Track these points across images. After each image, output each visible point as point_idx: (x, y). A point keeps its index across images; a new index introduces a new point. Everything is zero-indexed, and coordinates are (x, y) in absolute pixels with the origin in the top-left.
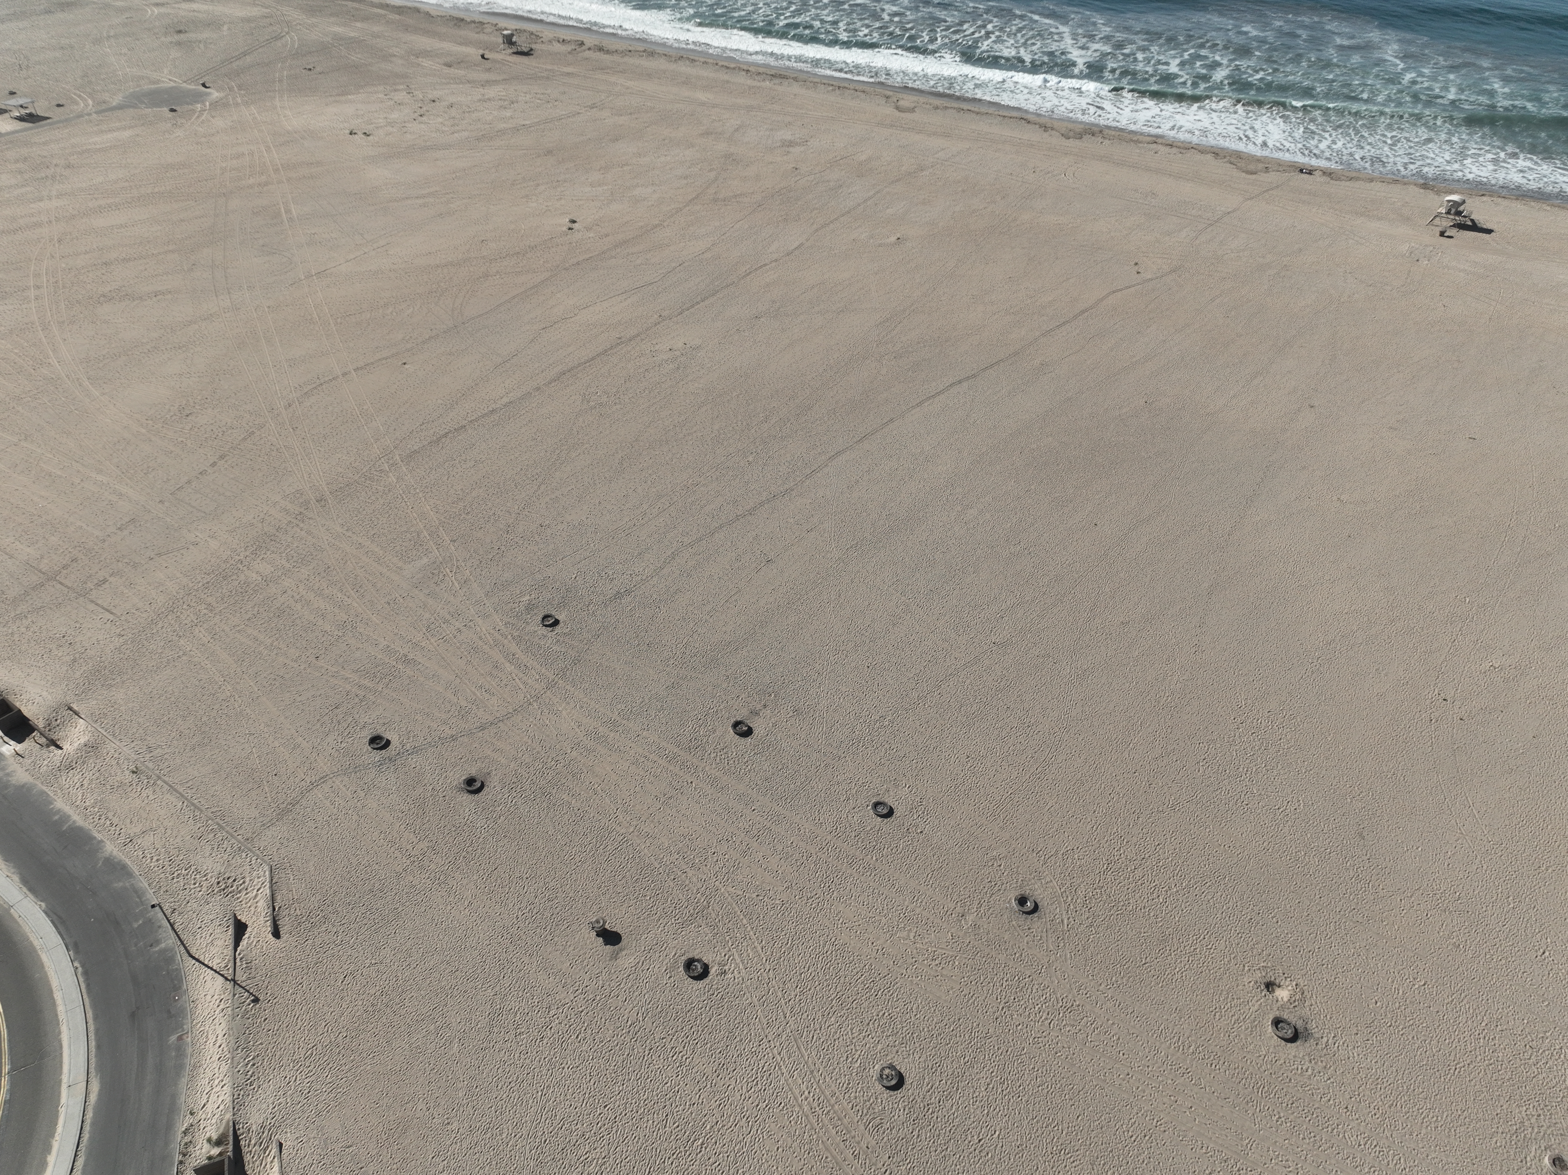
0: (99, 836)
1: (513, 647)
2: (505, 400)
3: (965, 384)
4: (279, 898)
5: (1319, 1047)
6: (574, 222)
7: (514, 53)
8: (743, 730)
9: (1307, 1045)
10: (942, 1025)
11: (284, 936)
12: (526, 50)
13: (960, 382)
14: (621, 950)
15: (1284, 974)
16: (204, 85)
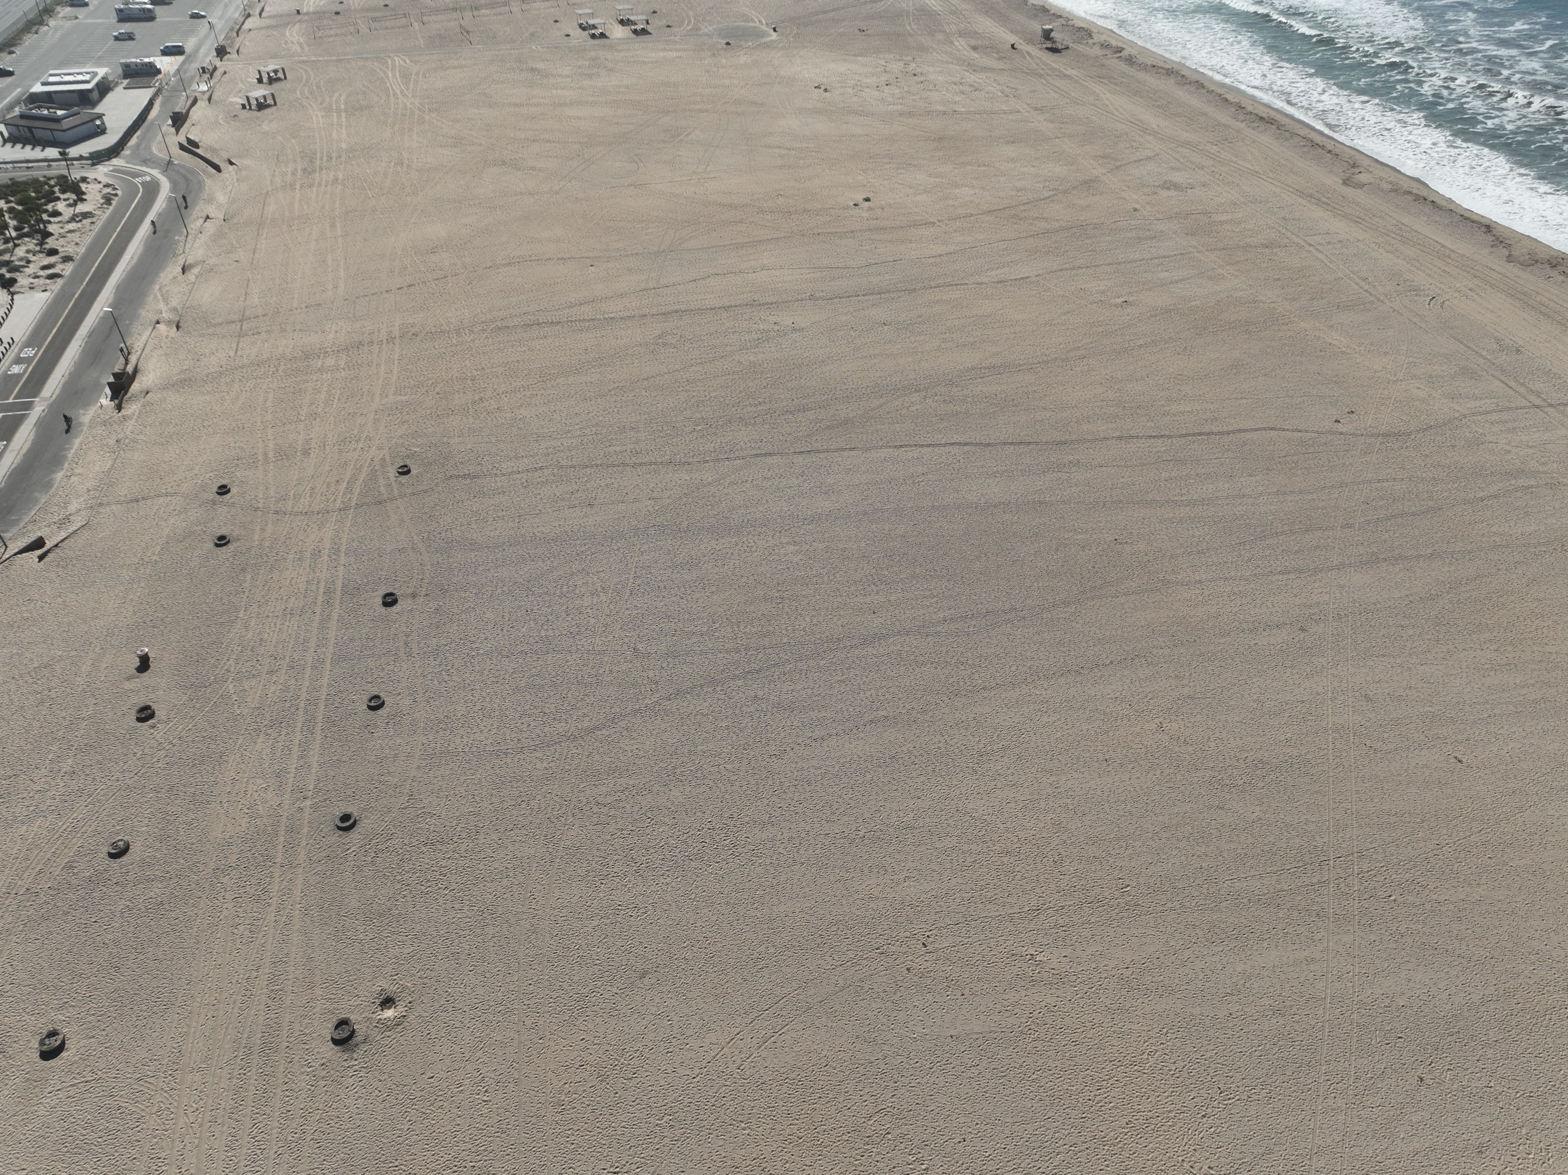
0: (66, 465)
1: (362, 476)
2: (612, 315)
3: (967, 448)
4: (67, 541)
5: (344, 1063)
6: (867, 200)
7: (1047, 48)
8: (390, 601)
9: (339, 1054)
10: (189, 846)
11: (42, 562)
12: (1060, 47)
13: (966, 444)
14: (137, 677)
15: (410, 1003)
16: (775, 30)
